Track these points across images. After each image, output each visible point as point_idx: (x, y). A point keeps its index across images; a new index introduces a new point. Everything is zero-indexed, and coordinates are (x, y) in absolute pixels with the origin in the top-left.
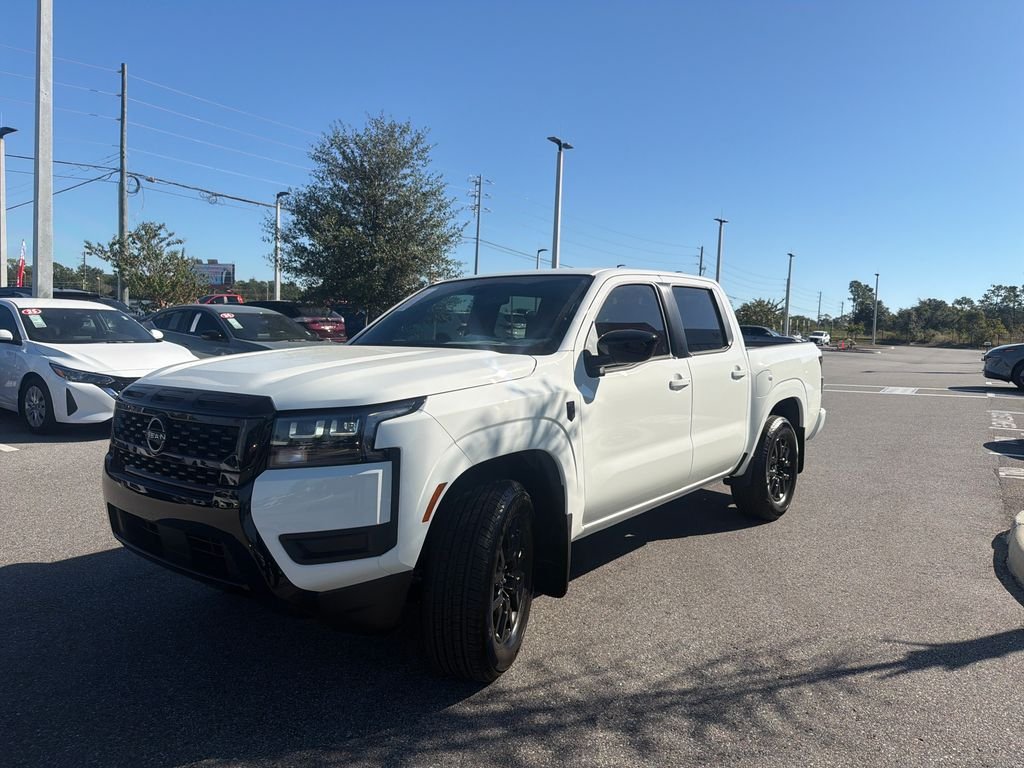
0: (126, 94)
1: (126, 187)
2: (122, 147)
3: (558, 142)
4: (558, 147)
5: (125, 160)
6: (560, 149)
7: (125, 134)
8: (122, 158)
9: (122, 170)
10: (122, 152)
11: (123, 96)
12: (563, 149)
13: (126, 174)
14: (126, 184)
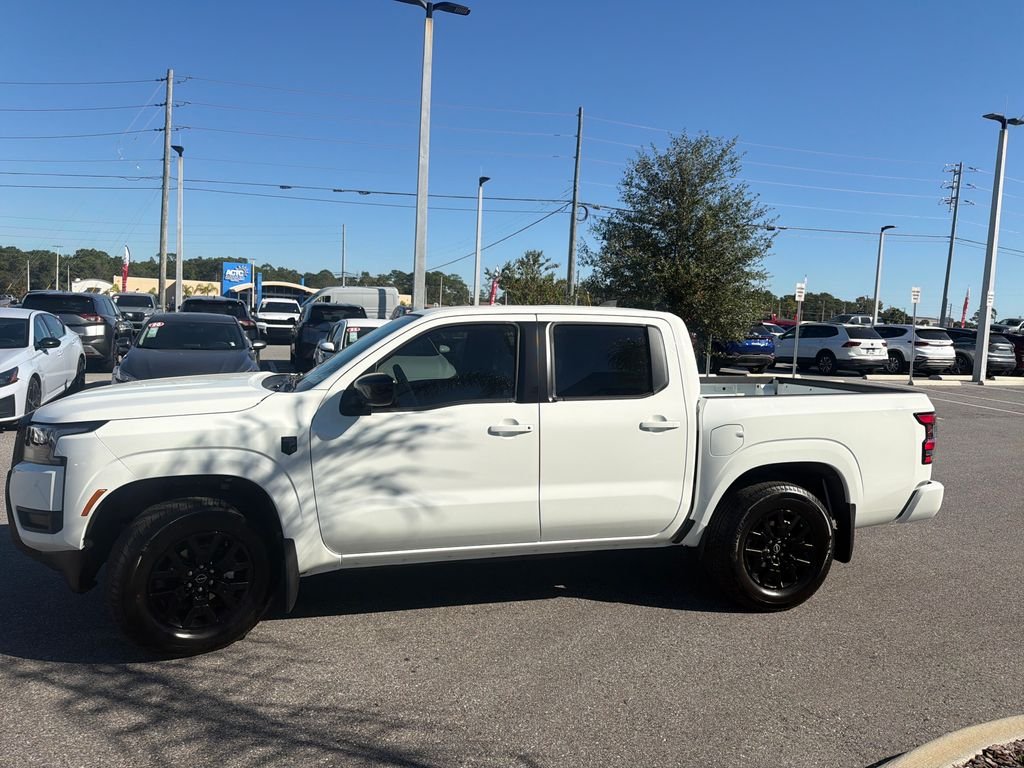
0: (581, 135)
1: (576, 216)
2: (575, 181)
3: (1001, 119)
4: (1000, 124)
5: (577, 192)
6: (1004, 127)
7: (579, 169)
8: (575, 190)
9: (574, 202)
10: (575, 186)
11: (578, 136)
12: (1009, 125)
13: (577, 205)
14: (576, 212)
